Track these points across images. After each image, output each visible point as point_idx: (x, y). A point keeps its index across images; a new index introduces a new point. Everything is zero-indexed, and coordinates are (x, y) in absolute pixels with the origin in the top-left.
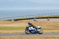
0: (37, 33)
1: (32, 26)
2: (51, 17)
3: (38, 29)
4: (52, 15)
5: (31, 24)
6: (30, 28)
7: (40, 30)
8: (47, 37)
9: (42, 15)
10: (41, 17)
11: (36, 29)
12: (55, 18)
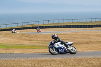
0: (68, 53)
1: (59, 41)
2: (48, 25)
3: (69, 46)
4: (50, 23)
5: (57, 38)
6: (56, 44)
7: (72, 48)
8: (42, 61)
9: (32, 23)
10: (31, 26)
11: (66, 46)
12: (55, 27)
